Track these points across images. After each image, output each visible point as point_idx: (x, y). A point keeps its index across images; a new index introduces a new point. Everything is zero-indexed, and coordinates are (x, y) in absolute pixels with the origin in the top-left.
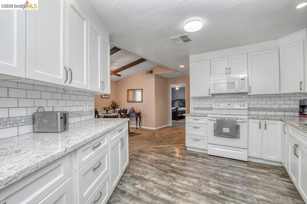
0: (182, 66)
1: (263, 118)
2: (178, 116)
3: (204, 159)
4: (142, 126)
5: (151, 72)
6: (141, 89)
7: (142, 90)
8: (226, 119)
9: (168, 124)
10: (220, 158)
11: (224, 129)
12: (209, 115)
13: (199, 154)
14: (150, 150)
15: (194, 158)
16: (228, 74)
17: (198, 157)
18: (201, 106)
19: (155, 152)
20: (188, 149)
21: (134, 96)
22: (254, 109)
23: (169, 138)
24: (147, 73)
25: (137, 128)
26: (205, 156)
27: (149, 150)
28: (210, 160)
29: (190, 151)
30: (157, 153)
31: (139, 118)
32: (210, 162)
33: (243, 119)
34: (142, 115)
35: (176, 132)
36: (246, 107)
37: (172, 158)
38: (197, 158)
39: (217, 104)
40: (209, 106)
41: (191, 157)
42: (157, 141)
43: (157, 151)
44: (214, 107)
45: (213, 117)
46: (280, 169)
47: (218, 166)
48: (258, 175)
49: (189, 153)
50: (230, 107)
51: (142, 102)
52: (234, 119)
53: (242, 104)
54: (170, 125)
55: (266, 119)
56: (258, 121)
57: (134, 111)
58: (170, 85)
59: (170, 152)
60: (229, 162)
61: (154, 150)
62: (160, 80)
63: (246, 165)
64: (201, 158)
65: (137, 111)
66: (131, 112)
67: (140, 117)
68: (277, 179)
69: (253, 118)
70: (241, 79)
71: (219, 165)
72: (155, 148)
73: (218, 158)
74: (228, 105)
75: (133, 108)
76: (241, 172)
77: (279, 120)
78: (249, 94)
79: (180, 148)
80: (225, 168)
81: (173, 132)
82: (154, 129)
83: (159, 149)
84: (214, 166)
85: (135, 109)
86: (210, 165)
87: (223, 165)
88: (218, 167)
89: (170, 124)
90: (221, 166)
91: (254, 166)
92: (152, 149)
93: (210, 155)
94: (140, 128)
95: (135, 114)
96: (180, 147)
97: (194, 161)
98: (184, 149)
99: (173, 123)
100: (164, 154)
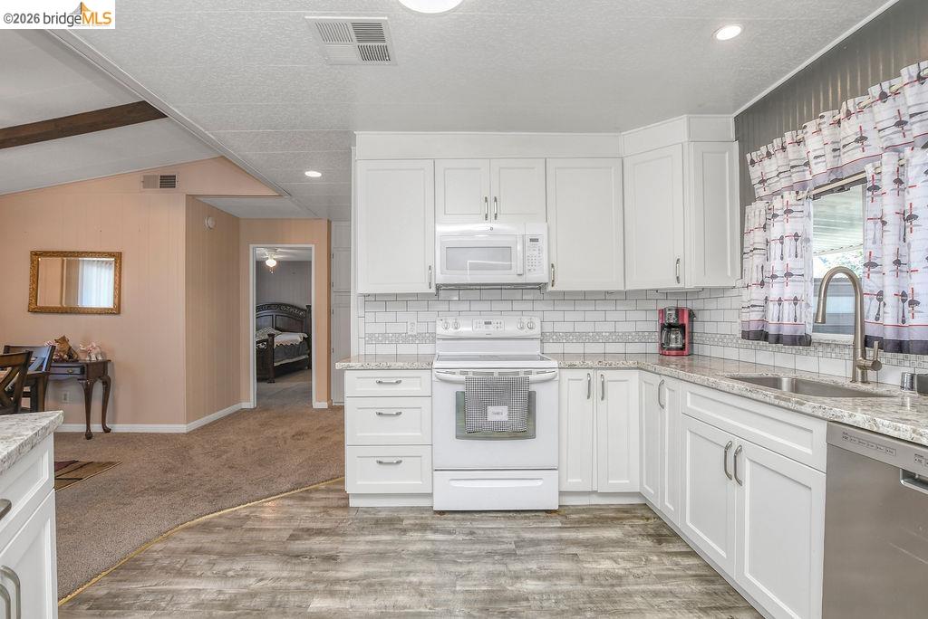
0: (313, 174)
1: (596, 364)
2: (275, 364)
3: (431, 536)
4: (114, 422)
5: (168, 181)
6: (110, 255)
7: (118, 257)
8: (496, 375)
9: (238, 401)
10: (477, 515)
11: (491, 409)
12: (436, 364)
13: (402, 515)
14: (183, 546)
15: (392, 543)
16: (489, 217)
17: (404, 531)
18: (392, 329)
19: (209, 553)
20: (353, 503)
21: (70, 283)
22: (554, 337)
23: (260, 465)
24: (147, 182)
25: (89, 436)
26: (426, 518)
27: (173, 552)
28: (450, 533)
29: (367, 510)
30: (221, 554)
31: (98, 389)
32: (455, 542)
33: (545, 372)
34: (118, 375)
35: (281, 431)
36: (537, 331)
37: (303, 563)
38: (405, 538)
39: (451, 321)
40: (422, 329)
41: (377, 538)
42: (208, 486)
43: (218, 547)
44: (440, 330)
45: (451, 371)
46: (639, 513)
47: (489, 554)
48: (609, 554)
49: (362, 520)
50: (492, 330)
51: (117, 310)
52: (517, 373)
53: (526, 320)
54: (249, 403)
55: (603, 369)
56: (582, 374)
57: (70, 356)
58: (251, 246)
59: (286, 535)
60: (510, 524)
61: (205, 540)
62: (209, 222)
63: (560, 525)
64: (416, 530)
65: (88, 353)
66: (56, 361)
67: (107, 385)
68: (658, 556)
69: (572, 367)
70: (531, 240)
71: (489, 548)
72: (206, 528)
73: (468, 516)
74: (485, 323)
75: (64, 340)
76: (560, 556)
77: (635, 368)
78: (550, 288)
79: (322, 503)
80: (511, 554)
81: (269, 432)
82: (182, 428)
83: (227, 528)
84: (475, 558)
85: (76, 342)
86: (460, 555)
87: (498, 543)
88: (489, 560)
89: (249, 401)
90: (496, 553)
91: (582, 522)
92: (190, 540)
93: (442, 513)
94: (107, 431)
95: (77, 371)
96: (317, 500)
97: (398, 556)
98: (339, 507)
99: (259, 395)
100: (258, 551)
